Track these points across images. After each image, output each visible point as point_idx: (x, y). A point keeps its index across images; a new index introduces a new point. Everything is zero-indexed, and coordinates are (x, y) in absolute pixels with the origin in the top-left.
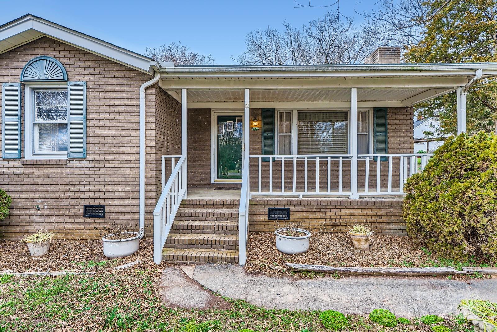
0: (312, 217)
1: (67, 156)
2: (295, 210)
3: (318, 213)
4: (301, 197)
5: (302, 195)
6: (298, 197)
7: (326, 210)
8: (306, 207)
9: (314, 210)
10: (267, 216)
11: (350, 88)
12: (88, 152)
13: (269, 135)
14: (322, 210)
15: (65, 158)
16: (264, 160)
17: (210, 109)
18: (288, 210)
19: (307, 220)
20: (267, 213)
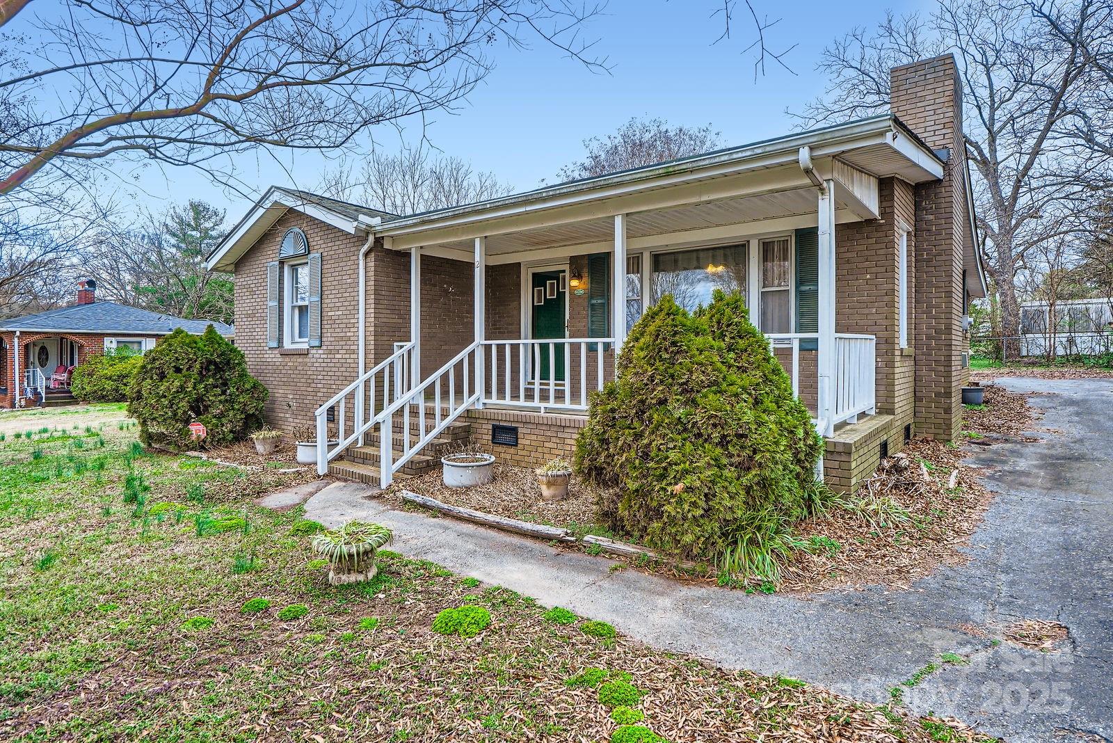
0: (546, 444)
1: (307, 344)
2: (525, 431)
3: (554, 440)
4: (543, 411)
5: (545, 408)
6: (537, 410)
7: (566, 435)
8: (539, 427)
9: (549, 434)
10: (490, 438)
11: (613, 217)
12: (324, 339)
13: (599, 301)
14: (560, 435)
15: (306, 346)
16: (592, 348)
17: (519, 264)
18: (514, 431)
19: (540, 450)
20: (490, 432)
